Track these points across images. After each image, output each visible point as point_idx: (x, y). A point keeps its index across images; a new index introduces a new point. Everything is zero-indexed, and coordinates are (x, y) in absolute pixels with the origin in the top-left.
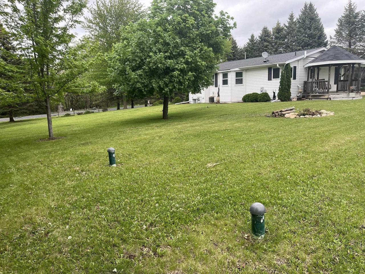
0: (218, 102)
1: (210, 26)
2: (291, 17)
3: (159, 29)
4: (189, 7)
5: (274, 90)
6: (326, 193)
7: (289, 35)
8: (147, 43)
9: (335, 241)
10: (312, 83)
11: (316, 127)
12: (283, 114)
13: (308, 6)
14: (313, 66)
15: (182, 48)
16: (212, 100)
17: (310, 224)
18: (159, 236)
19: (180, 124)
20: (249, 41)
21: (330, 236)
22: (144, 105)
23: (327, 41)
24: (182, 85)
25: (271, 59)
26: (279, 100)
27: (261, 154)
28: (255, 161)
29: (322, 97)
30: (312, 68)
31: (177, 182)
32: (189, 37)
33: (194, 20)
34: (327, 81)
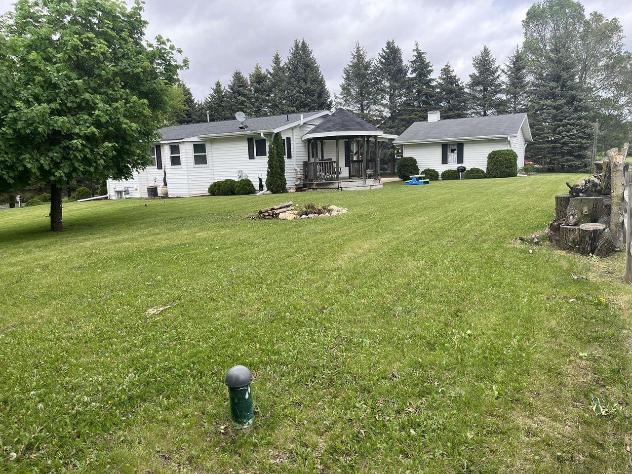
0: (166, 196)
1: (139, 61)
2: (277, 60)
3: (33, 55)
4: (95, 21)
5: (260, 175)
6: (341, 332)
7: (275, 88)
8: (8, 81)
9: (357, 405)
10: (315, 164)
11: (325, 231)
12: (276, 214)
13: (300, 44)
14: (314, 139)
15: (87, 96)
16: (153, 192)
17: (322, 385)
18: (48, 467)
19: (89, 240)
20: (213, 92)
21: (350, 399)
22: (8, 205)
23: (331, 102)
24: (90, 165)
25: (252, 124)
26: (269, 192)
27: (243, 282)
28: (234, 295)
29: (330, 186)
30: (312, 141)
31: (85, 353)
32: (99, 76)
33: (106, 45)
34: (335, 162)
